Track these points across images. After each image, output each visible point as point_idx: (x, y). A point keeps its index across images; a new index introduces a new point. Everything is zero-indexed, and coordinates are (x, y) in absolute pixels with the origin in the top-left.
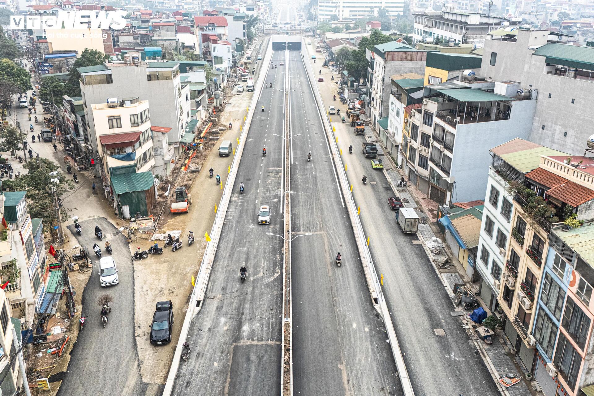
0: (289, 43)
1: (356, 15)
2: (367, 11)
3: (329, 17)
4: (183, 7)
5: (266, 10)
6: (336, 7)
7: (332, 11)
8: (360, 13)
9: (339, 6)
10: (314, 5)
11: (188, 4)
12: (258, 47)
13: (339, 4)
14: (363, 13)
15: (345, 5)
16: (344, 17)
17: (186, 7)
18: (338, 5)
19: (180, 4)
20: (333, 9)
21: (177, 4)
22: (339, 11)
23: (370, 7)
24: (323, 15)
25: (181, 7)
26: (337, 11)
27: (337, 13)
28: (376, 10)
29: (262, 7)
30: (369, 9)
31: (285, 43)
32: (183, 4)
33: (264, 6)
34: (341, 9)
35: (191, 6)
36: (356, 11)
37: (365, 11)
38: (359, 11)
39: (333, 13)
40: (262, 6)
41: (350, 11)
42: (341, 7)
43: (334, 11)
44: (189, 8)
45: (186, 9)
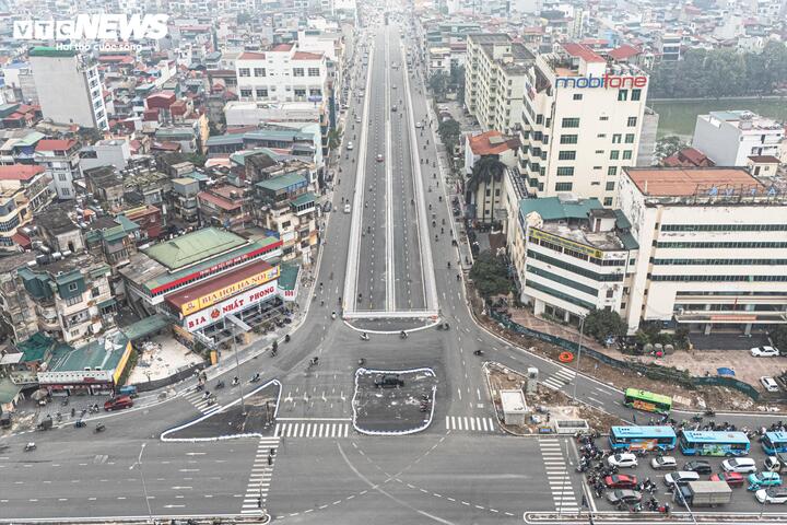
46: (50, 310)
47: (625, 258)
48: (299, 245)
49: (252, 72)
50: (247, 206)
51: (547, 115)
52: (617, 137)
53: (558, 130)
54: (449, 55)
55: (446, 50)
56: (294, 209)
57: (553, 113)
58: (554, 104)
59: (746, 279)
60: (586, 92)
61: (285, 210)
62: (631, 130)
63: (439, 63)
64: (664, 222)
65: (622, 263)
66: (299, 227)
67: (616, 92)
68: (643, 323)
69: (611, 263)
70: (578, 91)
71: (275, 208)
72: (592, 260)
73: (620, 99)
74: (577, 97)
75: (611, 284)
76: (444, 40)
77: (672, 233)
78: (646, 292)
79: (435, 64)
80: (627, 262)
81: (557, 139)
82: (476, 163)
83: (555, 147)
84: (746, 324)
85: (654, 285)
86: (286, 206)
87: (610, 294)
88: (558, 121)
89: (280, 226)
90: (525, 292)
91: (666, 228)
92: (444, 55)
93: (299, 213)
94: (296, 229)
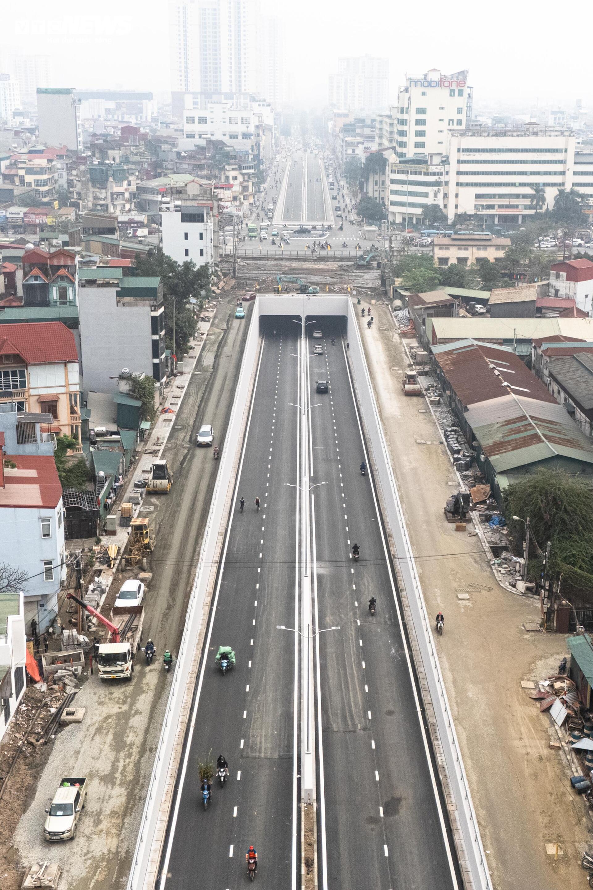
0: (309, 318)
1: (491, 207)
2: (525, 196)
3: (419, 211)
4: (22, 179)
5: (245, 188)
6: (437, 184)
7: (426, 195)
8: (505, 202)
9: (447, 183)
10: (375, 173)
11: (36, 173)
12: (209, 360)
13: (446, 178)
14: (514, 201)
15: (464, 179)
16: (460, 211)
17: (29, 178)
18: (443, 179)
19: (13, 172)
20: (430, 190)
21: (7, 172)
22: (446, 196)
23: (531, 185)
24: (402, 204)
25: (17, 180)
26: (441, 196)
27: (440, 202)
28: (551, 194)
29: (237, 182)
30: (528, 191)
31: (298, 318)
32: (22, 172)
33: (240, 178)
34: (452, 189)
35: (45, 177)
36: (493, 196)
37: (517, 196)
38: (501, 196)
39: (429, 201)
40: (235, 178)
41: (478, 196)
42: (452, 185)
43: (431, 195)
44: (38, 183)
45: (29, 184)
46: (103, 191)
47: (442, 170)
48: (242, 197)
49: (196, 120)
50: (209, 166)
51: (406, 106)
52: (451, 121)
53: (413, 117)
54: (362, 143)
55: (360, 139)
56: (240, 168)
57: (409, 104)
58: (409, 98)
59: (513, 185)
60: (428, 90)
61: (234, 167)
62: (460, 117)
63: (354, 151)
64: (463, 146)
65: (441, 174)
66: (243, 183)
67: (447, 91)
68: (456, 215)
69: (434, 174)
70: (424, 89)
71: (229, 164)
72: (425, 174)
73: (451, 95)
74: (424, 94)
75: (436, 188)
76: (358, 131)
77: (468, 153)
78: (457, 195)
79: (350, 151)
80: (444, 173)
81: (413, 122)
82: (367, 159)
83: (412, 128)
84: (518, 215)
85: (461, 190)
86: (235, 164)
87: (436, 196)
88: (413, 110)
89: (231, 178)
90: (390, 210)
91: (464, 150)
92: (358, 143)
93: (244, 171)
94: (241, 184)
